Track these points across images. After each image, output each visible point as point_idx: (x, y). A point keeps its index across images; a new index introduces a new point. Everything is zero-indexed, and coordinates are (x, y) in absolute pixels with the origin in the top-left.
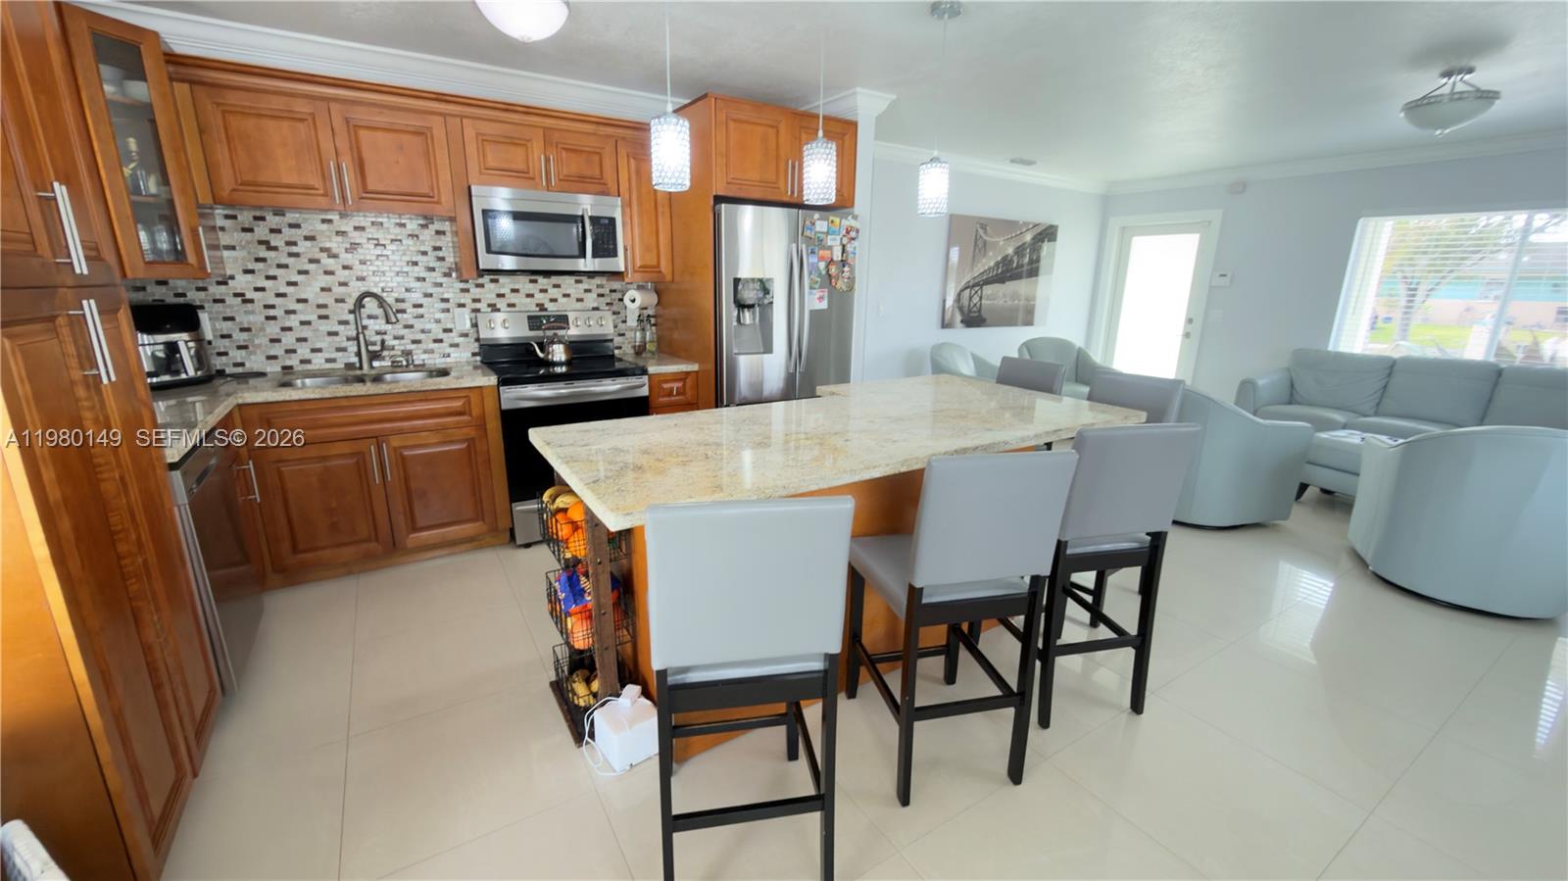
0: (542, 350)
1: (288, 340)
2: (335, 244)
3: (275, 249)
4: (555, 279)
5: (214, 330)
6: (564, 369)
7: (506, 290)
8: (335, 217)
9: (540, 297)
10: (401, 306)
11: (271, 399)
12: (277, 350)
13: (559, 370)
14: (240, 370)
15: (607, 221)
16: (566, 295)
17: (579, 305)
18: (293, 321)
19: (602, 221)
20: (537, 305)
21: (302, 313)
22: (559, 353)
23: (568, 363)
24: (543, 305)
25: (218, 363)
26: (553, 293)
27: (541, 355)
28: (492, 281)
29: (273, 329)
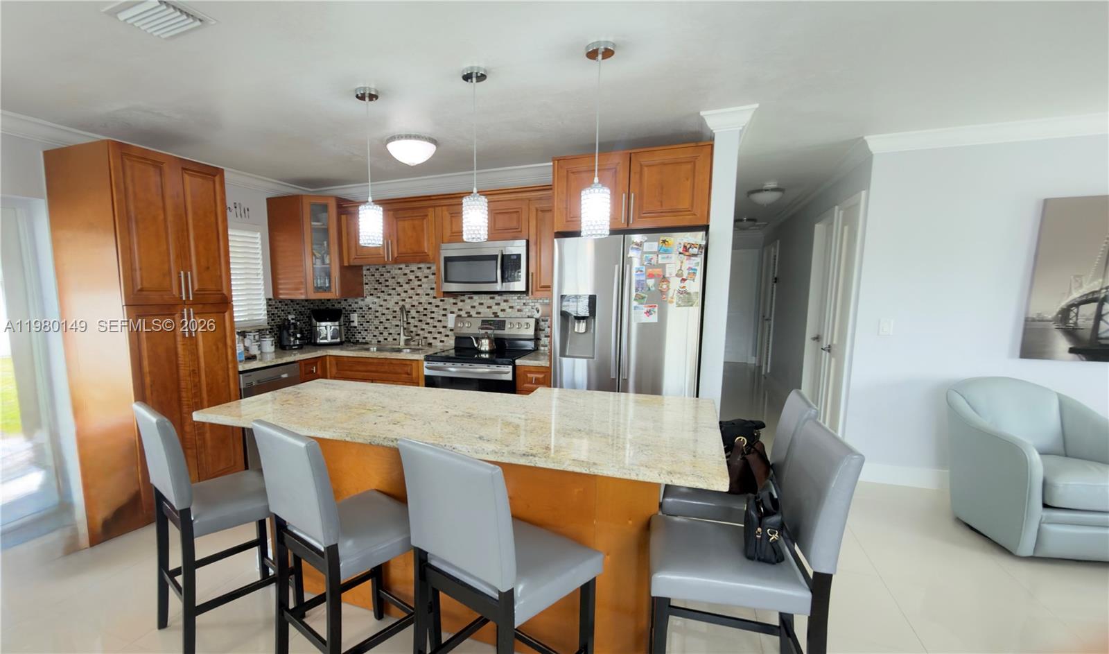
0: (477, 342)
1: (381, 328)
2: (402, 280)
3: (381, 283)
4: (505, 297)
5: (359, 322)
6: (487, 356)
7: (476, 304)
8: (403, 266)
9: (495, 308)
10: (425, 312)
11: (337, 354)
12: (376, 333)
13: (483, 356)
14: (364, 341)
15: (515, 257)
16: (511, 307)
17: (519, 314)
18: (383, 319)
19: (512, 257)
20: (494, 313)
21: (388, 314)
22: (485, 345)
23: (490, 352)
24: (496, 313)
25: (358, 337)
26: (504, 305)
27: (476, 345)
28: (469, 298)
29: (376, 322)
